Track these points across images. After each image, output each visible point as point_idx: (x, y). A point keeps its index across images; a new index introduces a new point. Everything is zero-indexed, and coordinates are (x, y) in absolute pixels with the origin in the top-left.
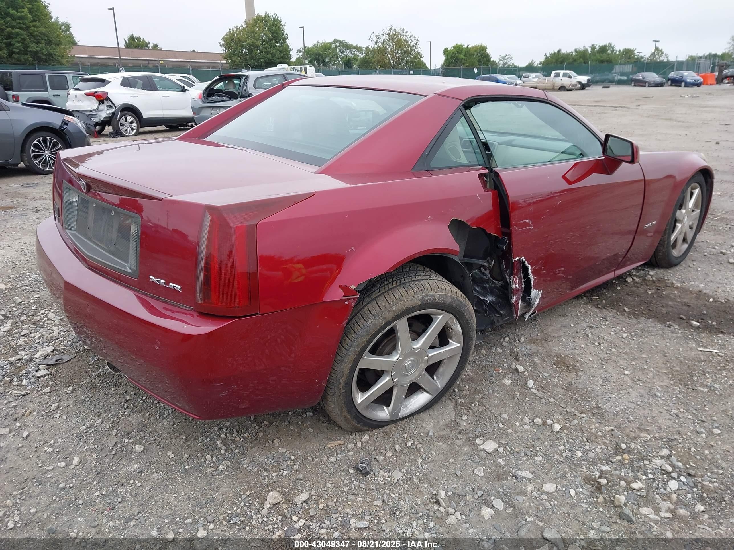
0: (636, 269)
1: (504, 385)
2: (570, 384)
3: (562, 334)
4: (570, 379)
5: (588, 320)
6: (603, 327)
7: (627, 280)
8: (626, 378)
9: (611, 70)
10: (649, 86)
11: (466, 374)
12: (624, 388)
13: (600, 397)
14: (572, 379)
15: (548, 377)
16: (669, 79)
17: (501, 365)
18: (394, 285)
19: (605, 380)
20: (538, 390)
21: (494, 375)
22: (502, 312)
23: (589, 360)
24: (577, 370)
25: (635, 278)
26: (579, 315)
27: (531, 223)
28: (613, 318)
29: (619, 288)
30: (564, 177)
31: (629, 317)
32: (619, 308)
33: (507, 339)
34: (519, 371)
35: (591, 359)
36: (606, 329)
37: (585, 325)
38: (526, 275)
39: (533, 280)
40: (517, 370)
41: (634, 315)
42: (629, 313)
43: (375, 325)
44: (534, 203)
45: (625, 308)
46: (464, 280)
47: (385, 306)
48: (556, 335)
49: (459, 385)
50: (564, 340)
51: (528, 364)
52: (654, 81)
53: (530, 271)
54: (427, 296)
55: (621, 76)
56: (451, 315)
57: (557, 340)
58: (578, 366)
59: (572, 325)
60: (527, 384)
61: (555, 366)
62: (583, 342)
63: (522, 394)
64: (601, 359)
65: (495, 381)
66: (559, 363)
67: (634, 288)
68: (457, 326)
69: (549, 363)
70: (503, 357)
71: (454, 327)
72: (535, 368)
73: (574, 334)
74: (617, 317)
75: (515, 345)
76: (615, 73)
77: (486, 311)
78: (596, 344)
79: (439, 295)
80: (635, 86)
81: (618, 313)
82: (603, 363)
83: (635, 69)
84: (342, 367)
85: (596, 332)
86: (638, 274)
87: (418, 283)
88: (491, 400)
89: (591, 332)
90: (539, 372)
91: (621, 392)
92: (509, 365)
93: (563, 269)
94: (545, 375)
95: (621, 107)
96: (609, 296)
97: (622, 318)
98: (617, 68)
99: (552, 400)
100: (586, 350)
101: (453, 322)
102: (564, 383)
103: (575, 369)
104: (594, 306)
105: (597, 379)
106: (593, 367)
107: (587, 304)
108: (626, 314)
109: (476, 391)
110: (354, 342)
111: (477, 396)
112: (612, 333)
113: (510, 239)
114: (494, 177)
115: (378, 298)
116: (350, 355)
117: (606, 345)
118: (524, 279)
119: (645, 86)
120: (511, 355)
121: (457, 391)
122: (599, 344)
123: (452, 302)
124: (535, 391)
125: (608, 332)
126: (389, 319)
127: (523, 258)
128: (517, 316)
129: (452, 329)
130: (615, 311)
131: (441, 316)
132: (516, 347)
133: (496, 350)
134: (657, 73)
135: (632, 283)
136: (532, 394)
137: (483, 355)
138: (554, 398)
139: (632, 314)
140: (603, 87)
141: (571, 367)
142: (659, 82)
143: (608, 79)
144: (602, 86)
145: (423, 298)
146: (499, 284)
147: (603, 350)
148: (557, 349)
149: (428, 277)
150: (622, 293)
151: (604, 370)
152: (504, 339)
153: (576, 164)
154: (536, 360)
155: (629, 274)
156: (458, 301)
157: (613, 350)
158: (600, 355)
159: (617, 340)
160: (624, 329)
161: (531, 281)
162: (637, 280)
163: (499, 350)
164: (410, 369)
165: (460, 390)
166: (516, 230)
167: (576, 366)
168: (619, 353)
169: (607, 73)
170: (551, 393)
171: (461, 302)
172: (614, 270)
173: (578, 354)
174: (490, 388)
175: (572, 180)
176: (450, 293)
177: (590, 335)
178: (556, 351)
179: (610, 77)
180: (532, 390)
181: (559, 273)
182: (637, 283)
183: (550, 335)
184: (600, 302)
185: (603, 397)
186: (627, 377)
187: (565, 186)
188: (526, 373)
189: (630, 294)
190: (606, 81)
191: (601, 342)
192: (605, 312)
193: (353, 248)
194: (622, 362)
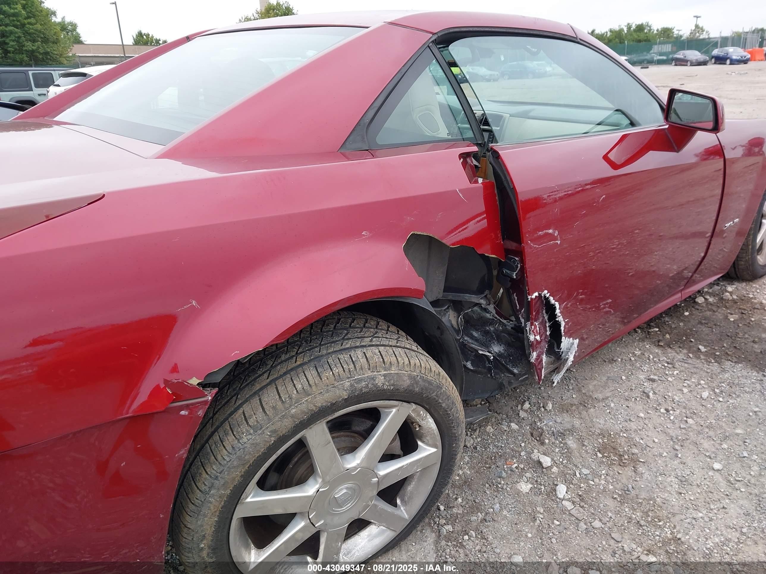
0: (711, 285)
1: (519, 493)
2: (626, 490)
3: (609, 394)
4: (624, 481)
5: (645, 368)
6: (670, 379)
7: (696, 300)
8: (717, 477)
9: (649, 49)
10: (691, 65)
11: (461, 472)
12: (716, 497)
13: (678, 518)
14: (628, 479)
15: (590, 477)
16: (713, 57)
17: (515, 454)
18: (298, 363)
19: (683, 481)
20: (573, 503)
21: (504, 474)
22: (515, 371)
23: (654, 441)
24: (634, 461)
25: (708, 297)
26: (633, 359)
27: (556, 234)
28: (683, 364)
29: (687, 314)
30: (606, 158)
31: (707, 361)
32: (690, 347)
33: (527, 406)
34: (544, 466)
35: (656, 440)
36: (675, 382)
37: (642, 377)
38: (552, 316)
39: (563, 324)
40: (540, 463)
41: (715, 357)
42: (706, 354)
43: (254, 445)
44: (561, 198)
45: (700, 347)
46: (442, 334)
47: (274, 408)
48: (600, 396)
49: (448, 494)
50: (612, 405)
51: (557, 450)
52: (697, 60)
53: (558, 311)
54: (359, 381)
55: (660, 56)
56: (414, 406)
57: (602, 404)
58: (636, 454)
59: (624, 378)
60: (555, 490)
61: (600, 455)
62: (641, 407)
63: (548, 510)
64: (672, 439)
65: (505, 487)
66: (606, 448)
67: (708, 313)
68: (428, 422)
69: (589, 448)
70: (520, 438)
71: (422, 423)
72: (569, 459)
73: (626, 394)
74: (690, 361)
75: (538, 416)
76: (654, 53)
77: (489, 369)
78: (663, 410)
79: (385, 376)
80: (676, 65)
81: (691, 355)
82: (677, 447)
83: (675, 49)
84: (199, 523)
85: (660, 388)
86: (710, 291)
87: (344, 357)
88: (496, 525)
89: (652, 388)
90: (576, 466)
91: (712, 507)
92: (529, 454)
93: (610, 301)
94: (585, 471)
95: (664, 87)
96: (673, 326)
97: (697, 363)
98: (656, 48)
99: (597, 524)
100: (647, 421)
101: (419, 415)
102: (615, 488)
103: (632, 459)
104: (654, 343)
105: (669, 479)
106: (661, 455)
107: (643, 341)
108: (702, 357)
109: (475, 508)
110: (216, 478)
111: (474, 518)
112: (685, 390)
113: (522, 261)
114: (491, 159)
115: (265, 391)
116: (211, 503)
117: (678, 412)
118: (549, 321)
119: (687, 65)
120: (532, 435)
121: (442, 508)
122: (667, 410)
123: (412, 385)
124: (568, 505)
125: (679, 387)
126: (283, 431)
127: (546, 292)
128: (540, 378)
129: (420, 426)
130: (685, 351)
131: (394, 410)
132: (540, 420)
133: (509, 426)
134: (699, 51)
135: (704, 305)
136: (564, 511)
137: (488, 434)
138: (601, 520)
139: (711, 356)
140: (642, 68)
141: (626, 457)
142: (702, 60)
143: (645, 60)
144: (640, 67)
145: (352, 385)
146: (510, 325)
147: (673, 422)
148: (602, 422)
149: (367, 341)
150: (692, 321)
151: (678, 461)
152: (522, 405)
153: (624, 137)
154: (571, 443)
155: (700, 292)
156: (424, 380)
157: (690, 421)
158: (670, 432)
159: (694, 403)
160: (702, 382)
161: (560, 326)
162: (711, 300)
163: (514, 426)
164: (345, 502)
165: (448, 507)
166: (531, 247)
167: (633, 454)
168: (700, 428)
169: (645, 53)
170: (595, 509)
171: (430, 383)
172: (681, 291)
173: (636, 431)
174: (496, 499)
175: (618, 163)
176: (407, 369)
177: (651, 394)
178: (601, 426)
179: (648, 57)
180: (564, 502)
181: (604, 308)
182: (711, 304)
183: (591, 396)
184: (661, 338)
185: (683, 517)
186: (717, 474)
187: (609, 172)
188: (555, 469)
189: (703, 321)
190: (645, 62)
191: (670, 408)
192: (671, 353)
193: (194, 303)
194: (706, 444)
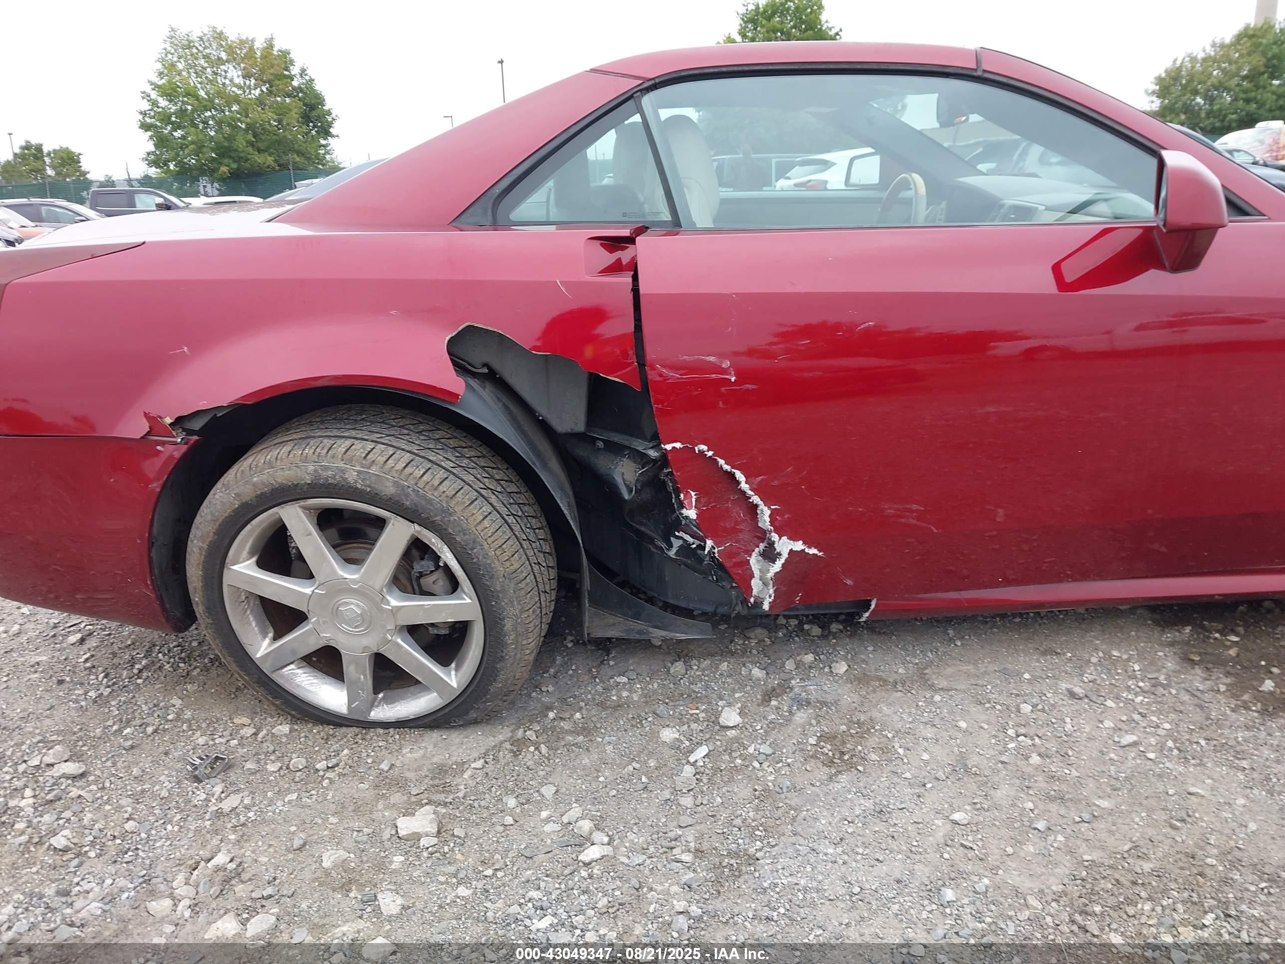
1: (654, 738)
5: (1094, 678)
6: (1112, 703)
15: (763, 757)
17: (716, 702)
21: (666, 713)
27: (726, 364)
33: (808, 658)
34: (721, 723)
35: (925, 758)
39: (765, 512)
40: (719, 719)
53: (744, 486)
56: (418, 527)
59: (1027, 676)
60: (693, 752)
61: (814, 741)
68: (446, 556)
69: (813, 730)
78: (1011, 732)
90: (765, 740)
112: (1108, 725)
122: (1019, 735)
124: (688, 772)
127: (704, 447)
133: (750, 671)
156: (421, 496)
163: (756, 672)
164: (355, 621)
166: (661, 375)
180: (687, 766)
181: (898, 516)
188: (732, 733)
193: (186, 349)
